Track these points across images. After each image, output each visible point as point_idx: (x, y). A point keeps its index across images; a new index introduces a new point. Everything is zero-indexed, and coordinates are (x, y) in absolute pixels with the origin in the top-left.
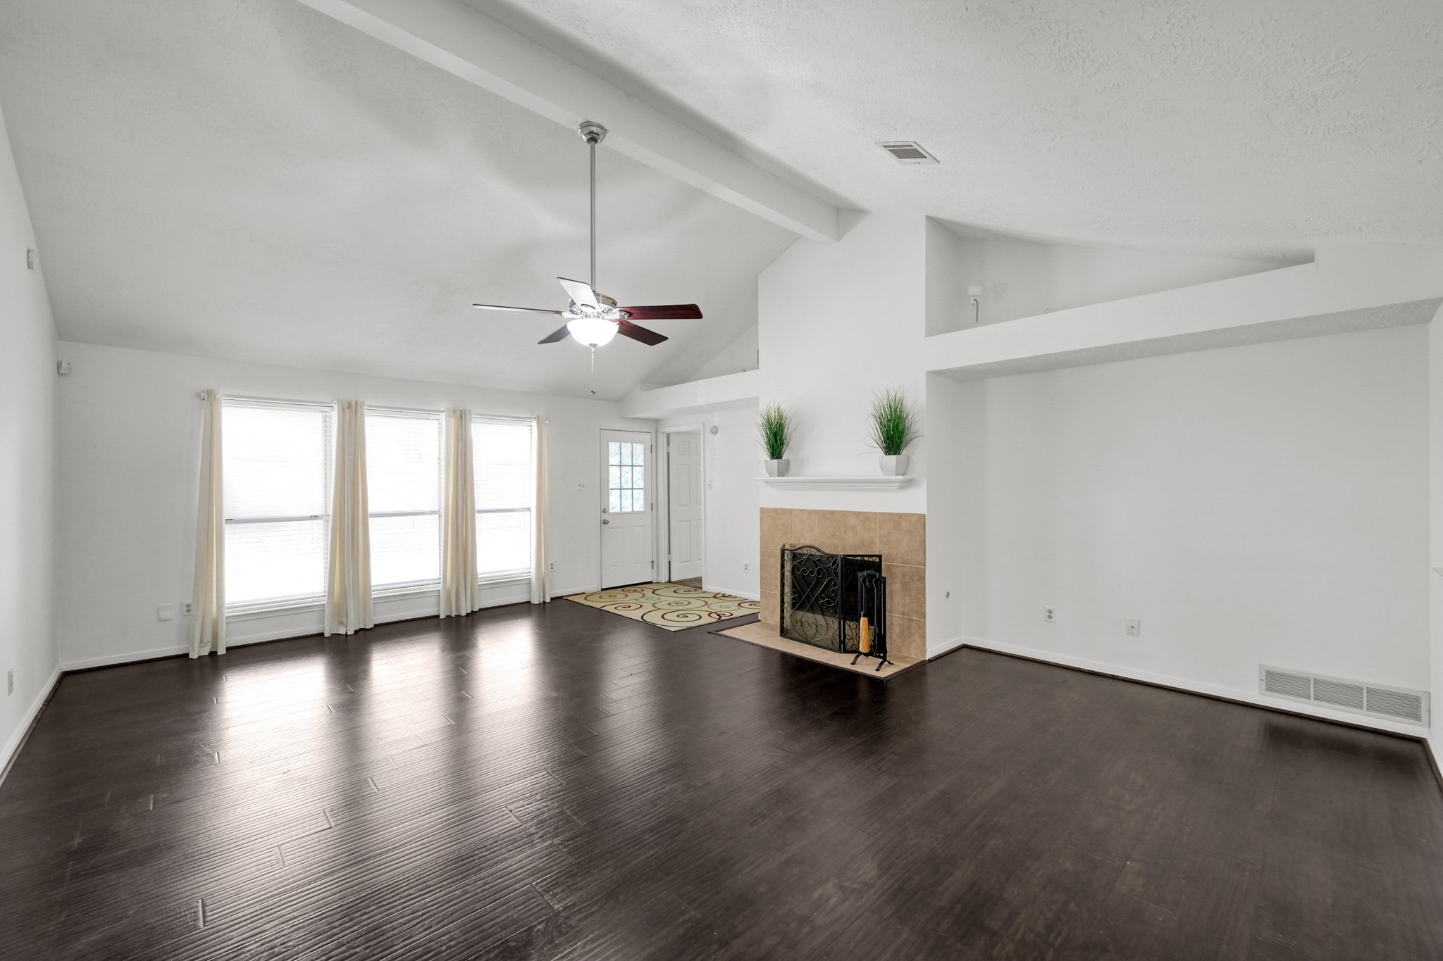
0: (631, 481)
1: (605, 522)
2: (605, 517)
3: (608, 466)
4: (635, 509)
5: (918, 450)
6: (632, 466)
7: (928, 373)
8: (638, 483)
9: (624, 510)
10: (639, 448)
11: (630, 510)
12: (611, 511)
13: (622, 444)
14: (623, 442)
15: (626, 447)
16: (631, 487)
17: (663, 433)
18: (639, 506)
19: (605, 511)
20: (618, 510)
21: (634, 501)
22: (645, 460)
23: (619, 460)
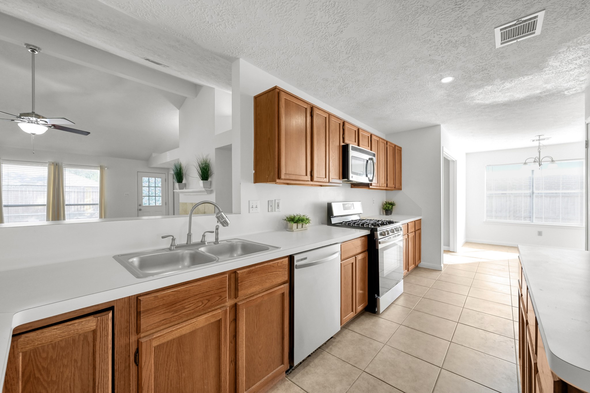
0: (155, 193)
1: (140, 210)
2: (140, 207)
3: (142, 187)
4: (157, 205)
5: (214, 179)
6: (155, 187)
7: (216, 149)
8: (159, 194)
9: (151, 205)
10: (159, 180)
11: (154, 205)
12: (144, 205)
13: (150, 178)
14: (150, 177)
15: (152, 180)
16: (155, 195)
17: (171, 174)
18: (159, 203)
19: (140, 205)
20: (147, 205)
21: (156, 201)
22: (162, 185)
23: (148, 185)
